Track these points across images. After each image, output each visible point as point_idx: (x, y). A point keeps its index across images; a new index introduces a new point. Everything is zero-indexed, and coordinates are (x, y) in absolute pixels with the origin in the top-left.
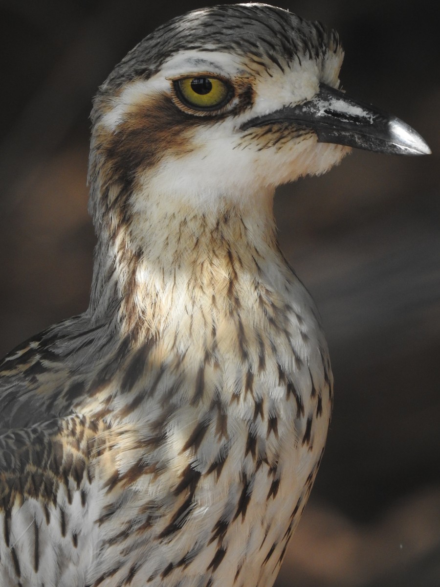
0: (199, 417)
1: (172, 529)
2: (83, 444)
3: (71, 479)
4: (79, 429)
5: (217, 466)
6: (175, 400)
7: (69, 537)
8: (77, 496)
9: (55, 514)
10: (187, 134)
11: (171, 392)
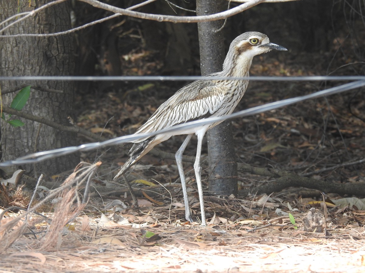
0: (236, 88)
1: (230, 102)
2: (222, 89)
3: (221, 93)
4: (221, 87)
5: (236, 94)
6: (233, 85)
7: (220, 101)
8: (221, 96)
9: (218, 98)
10: (251, 47)
11: (233, 84)
